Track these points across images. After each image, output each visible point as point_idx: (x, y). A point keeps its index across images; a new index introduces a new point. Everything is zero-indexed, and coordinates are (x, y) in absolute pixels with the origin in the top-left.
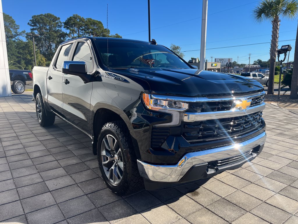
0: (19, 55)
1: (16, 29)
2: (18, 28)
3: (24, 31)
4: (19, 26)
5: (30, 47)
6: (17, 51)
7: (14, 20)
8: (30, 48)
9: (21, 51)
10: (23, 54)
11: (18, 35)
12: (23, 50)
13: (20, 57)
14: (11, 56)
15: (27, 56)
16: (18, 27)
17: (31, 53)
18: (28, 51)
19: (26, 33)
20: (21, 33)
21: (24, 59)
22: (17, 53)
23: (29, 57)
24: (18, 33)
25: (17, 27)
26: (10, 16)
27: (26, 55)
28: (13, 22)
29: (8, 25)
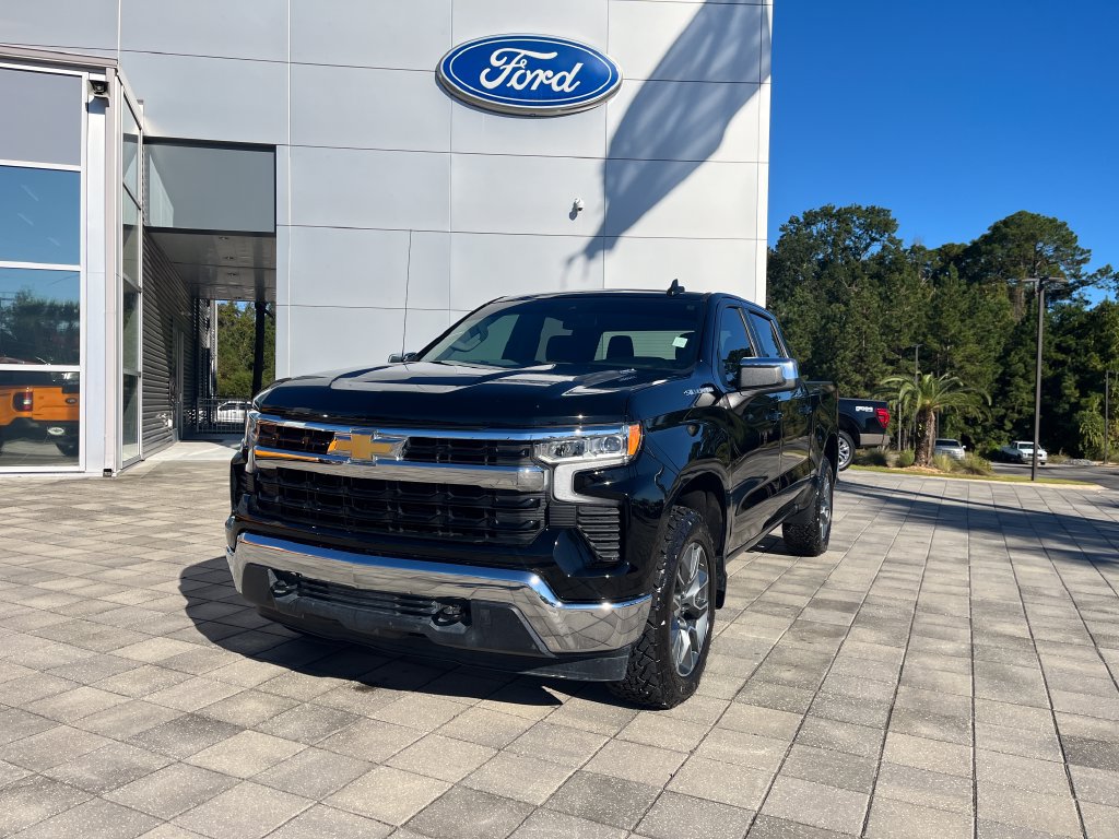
0: (1061, 357)
1: (1079, 262)
2: (1085, 261)
3: (1108, 266)
4: (1089, 251)
5: (1105, 323)
6: (1057, 340)
7: (1072, 233)
8: (1107, 327)
9: (1071, 341)
10: (1075, 351)
11: (1083, 283)
12: (1079, 337)
13: (1063, 363)
14: (1029, 360)
15: (1091, 356)
16: (1083, 256)
17: (1109, 347)
18: (1098, 339)
19: (1112, 274)
20: (1095, 275)
21: (1075, 370)
22: (1052, 349)
23: (1096, 363)
24: (1084, 278)
25: (1081, 258)
26: (1060, 220)
27: (1086, 356)
28: (1066, 240)
29: (1049, 251)
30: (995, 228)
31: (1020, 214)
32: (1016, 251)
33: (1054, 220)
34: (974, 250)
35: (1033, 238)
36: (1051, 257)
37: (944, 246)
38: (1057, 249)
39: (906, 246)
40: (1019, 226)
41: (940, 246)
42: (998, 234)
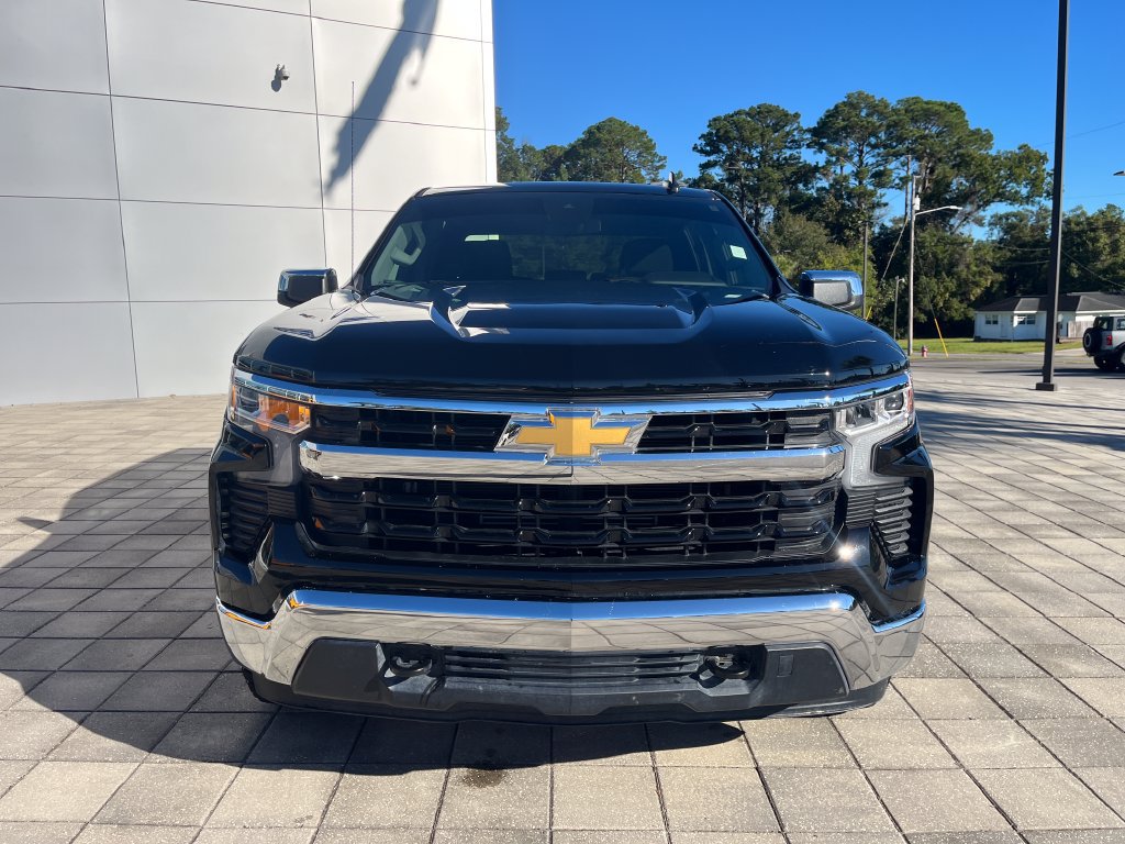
1: (658, 168)
2: (662, 166)
4: (665, 158)
7: (651, 140)
16: (661, 162)
25: (658, 164)
26: (642, 129)
28: (648, 147)
29: (633, 157)
30: (590, 132)
31: (610, 120)
32: (608, 155)
33: (636, 129)
34: (572, 153)
35: (620, 144)
36: (635, 162)
37: (548, 148)
38: (639, 155)
39: (517, 145)
40: (610, 132)
41: (544, 147)
42: (592, 139)
